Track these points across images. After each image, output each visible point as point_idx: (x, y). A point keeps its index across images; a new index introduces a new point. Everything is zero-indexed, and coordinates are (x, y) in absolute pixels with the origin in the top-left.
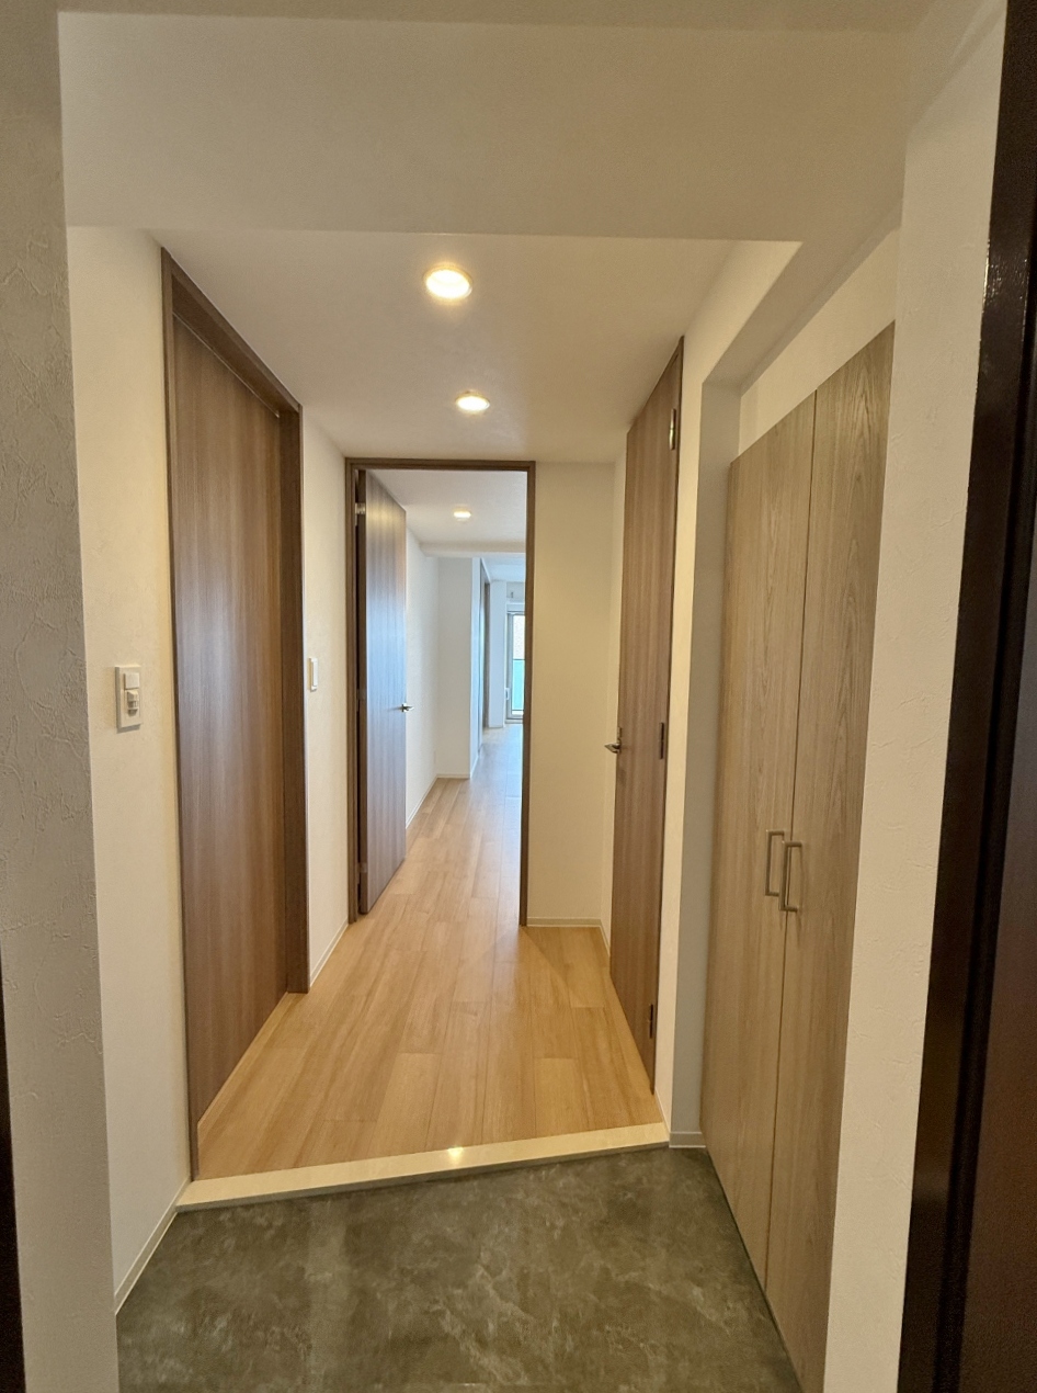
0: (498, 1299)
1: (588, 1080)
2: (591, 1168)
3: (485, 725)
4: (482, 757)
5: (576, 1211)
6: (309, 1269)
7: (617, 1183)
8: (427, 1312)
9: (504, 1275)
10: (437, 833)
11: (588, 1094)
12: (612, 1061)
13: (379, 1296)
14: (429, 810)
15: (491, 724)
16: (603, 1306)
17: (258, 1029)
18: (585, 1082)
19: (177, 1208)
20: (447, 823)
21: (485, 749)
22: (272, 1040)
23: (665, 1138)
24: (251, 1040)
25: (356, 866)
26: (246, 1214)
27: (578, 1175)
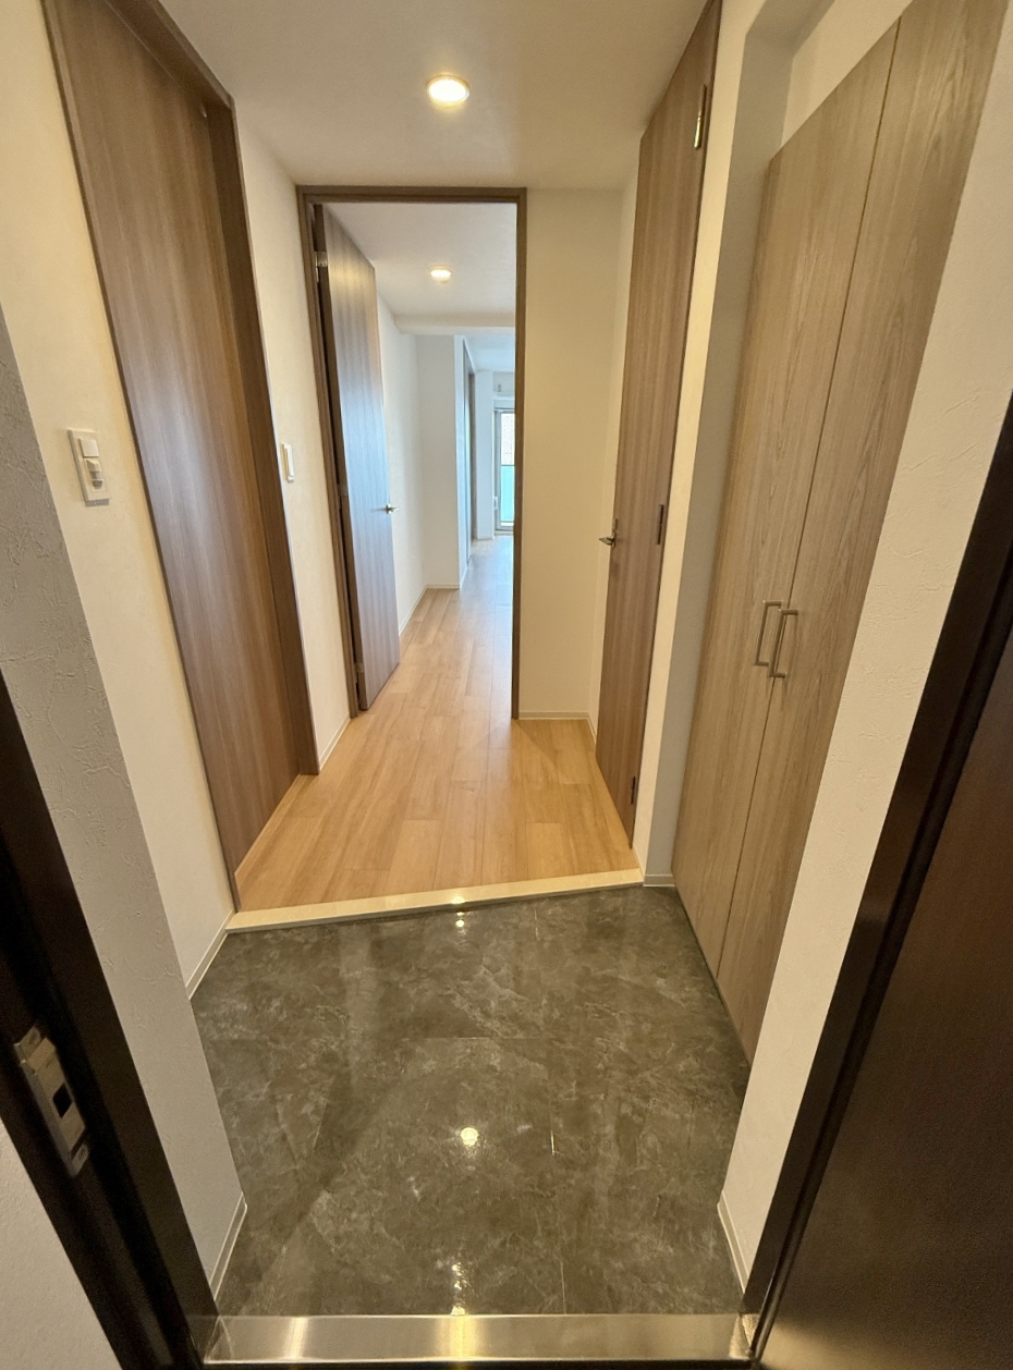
0: (498, 987)
1: (574, 838)
2: (576, 901)
3: (473, 537)
4: (471, 568)
5: (563, 931)
6: (343, 970)
7: (598, 910)
8: (440, 996)
9: (503, 971)
10: (430, 640)
11: (574, 850)
12: (596, 824)
13: (401, 986)
14: (420, 618)
15: (479, 535)
16: (583, 991)
17: (277, 803)
18: (571, 840)
19: (227, 931)
20: (439, 630)
21: (474, 561)
22: (291, 813)
23: (640, 879)
24: (272, 811)
25: (353, 666)
26: (285, 934)
27: (563, 905)
